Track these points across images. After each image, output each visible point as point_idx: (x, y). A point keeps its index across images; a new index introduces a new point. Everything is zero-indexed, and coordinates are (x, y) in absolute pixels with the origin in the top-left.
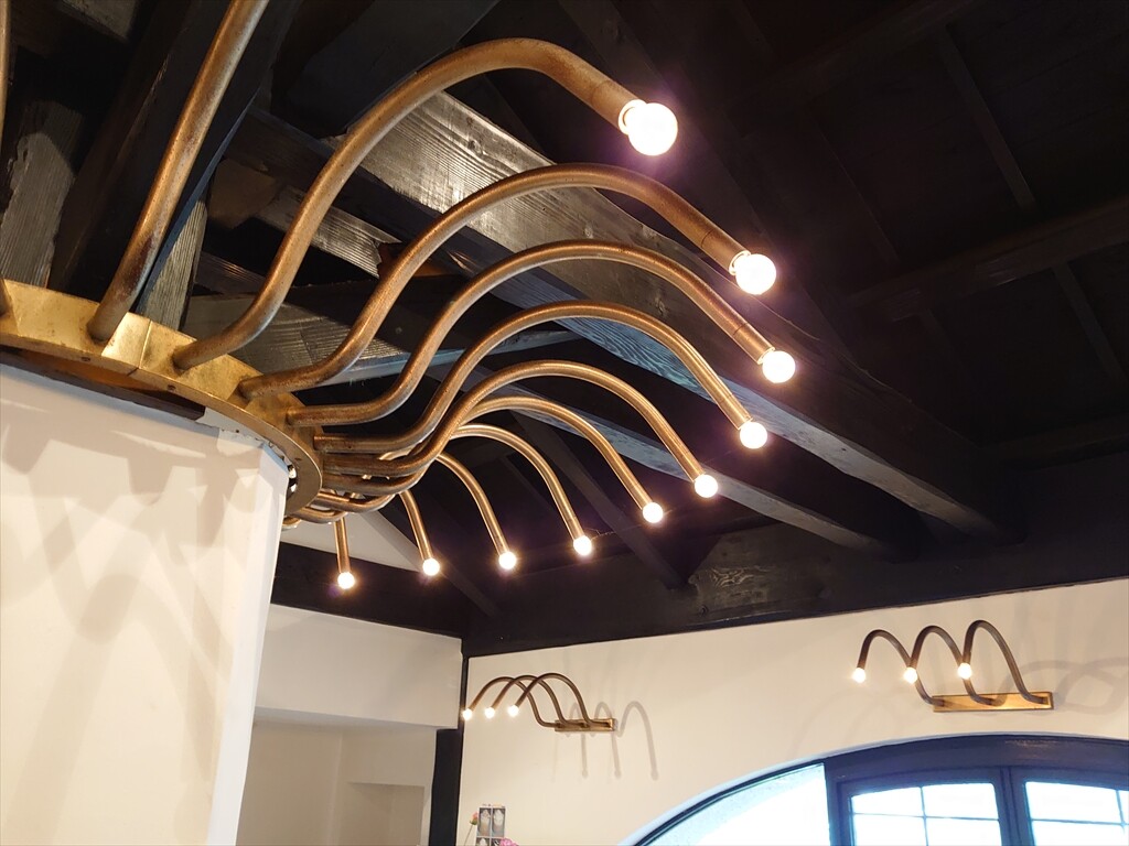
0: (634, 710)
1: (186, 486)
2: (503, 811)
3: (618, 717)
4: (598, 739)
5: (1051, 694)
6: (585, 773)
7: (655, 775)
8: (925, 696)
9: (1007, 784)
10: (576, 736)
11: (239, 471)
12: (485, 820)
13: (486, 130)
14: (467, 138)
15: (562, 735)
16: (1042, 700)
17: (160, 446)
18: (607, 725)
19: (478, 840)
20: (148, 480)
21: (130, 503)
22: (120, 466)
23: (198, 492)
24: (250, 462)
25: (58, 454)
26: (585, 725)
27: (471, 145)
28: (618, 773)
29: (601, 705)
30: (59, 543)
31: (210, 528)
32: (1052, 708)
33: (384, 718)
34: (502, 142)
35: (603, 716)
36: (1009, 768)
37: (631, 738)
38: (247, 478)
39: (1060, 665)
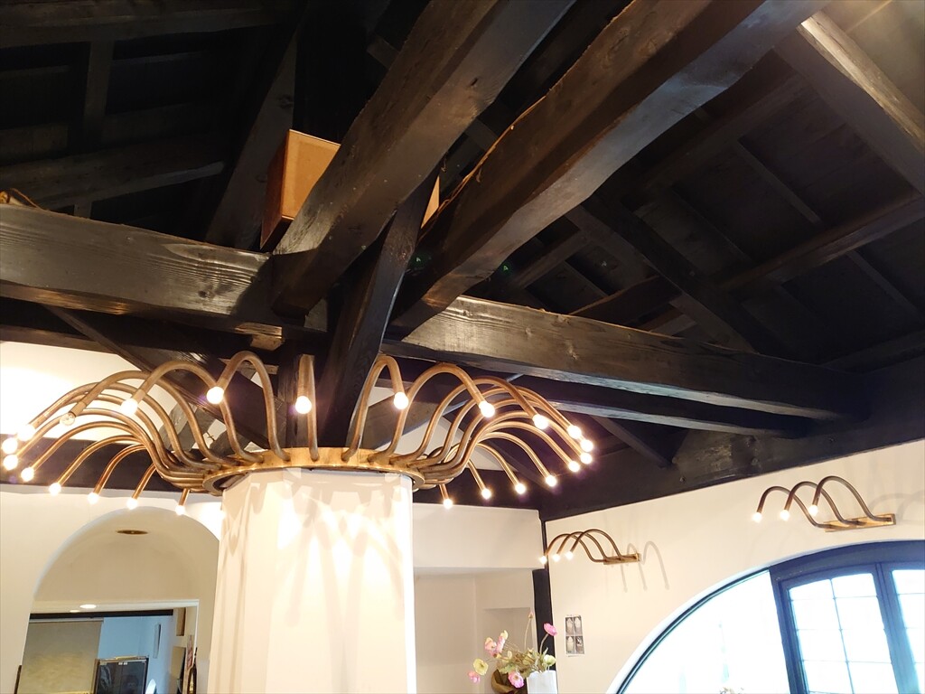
0: (650, 546)
1: (377, 497)
2: (580, 618)
3: (641, 552)
4: (630, 567)
5: (893, 515)
6: (626, 590)
7: (667, 586)
8: (814, 524)
9: (880, 573)
10: (617, 566)
11: (394, 487)
12: (570, 625)
13: (471, 303)
14: (462, 311)
15: (608, 567)
16: (888, 520)
17: (367, 485)
18: (634, 557)
19: (567, 638)
20: (365, 498)
21: (361, 508)
22: (354, 496)
23: (381, 498)
24: (397, 482)
25: (337, 495)
26: (620, 559)
27: (465, 314)
28: (645, 588)
29: (630, 545)
30: (343, 526)
31: (388, 511)
32: (895, 523)
33: (496, 566)
34: (479, 306)
35: (632, 552)
36: (880, 563)
37: (650, 563)
38: (397, 489)
39: (898, 496)
